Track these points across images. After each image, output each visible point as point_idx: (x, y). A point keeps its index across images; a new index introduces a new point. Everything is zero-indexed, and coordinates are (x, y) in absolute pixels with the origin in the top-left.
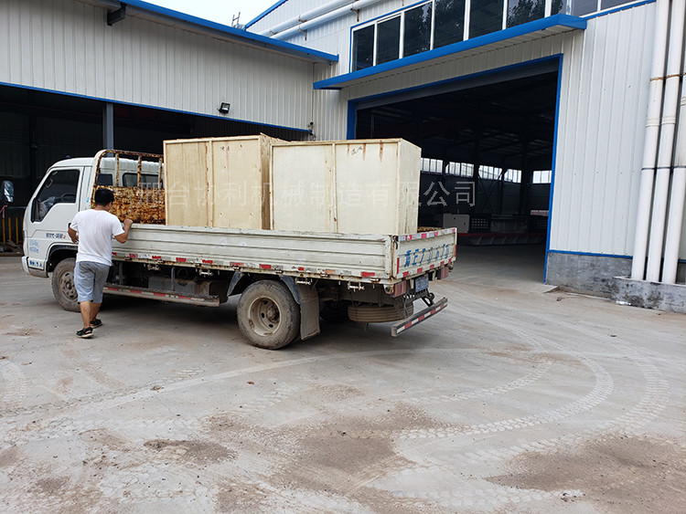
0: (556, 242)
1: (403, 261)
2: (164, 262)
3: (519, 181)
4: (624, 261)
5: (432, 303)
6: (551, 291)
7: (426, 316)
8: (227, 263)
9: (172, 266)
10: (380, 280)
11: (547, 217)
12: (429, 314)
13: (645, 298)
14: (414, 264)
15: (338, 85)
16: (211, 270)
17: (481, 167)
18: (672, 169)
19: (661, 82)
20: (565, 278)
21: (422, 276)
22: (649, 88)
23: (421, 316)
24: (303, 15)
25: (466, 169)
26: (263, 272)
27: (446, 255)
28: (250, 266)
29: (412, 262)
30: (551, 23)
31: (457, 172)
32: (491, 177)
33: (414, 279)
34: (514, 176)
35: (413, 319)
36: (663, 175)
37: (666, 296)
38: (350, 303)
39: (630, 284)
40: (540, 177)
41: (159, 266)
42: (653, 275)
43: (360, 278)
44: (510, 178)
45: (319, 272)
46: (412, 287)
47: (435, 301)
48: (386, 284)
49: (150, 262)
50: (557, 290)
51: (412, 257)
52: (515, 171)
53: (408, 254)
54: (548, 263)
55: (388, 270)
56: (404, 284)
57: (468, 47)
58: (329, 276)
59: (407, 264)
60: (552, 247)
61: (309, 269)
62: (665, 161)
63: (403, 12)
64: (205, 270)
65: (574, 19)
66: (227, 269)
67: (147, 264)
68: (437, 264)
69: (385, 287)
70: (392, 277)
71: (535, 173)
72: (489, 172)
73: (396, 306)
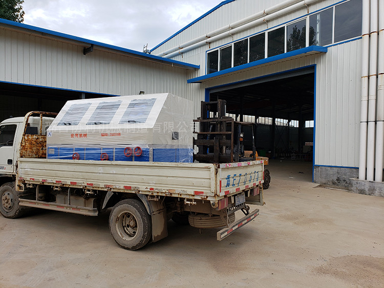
0: (318, 160)
1: (224, 183)
2: (63, 185)
3: (298, 127)
4: (354, 170)
5: (248, 213)
6: (317, 187)
7: (243, 223)
8: (102, 185)
9: (68, 188)
10: (207, 197)
11: (313, 146)
12: (246, 221)
13: (367, 190)
14: (233, 185)
15: (200, 81)
16: (93, 190)
17: (276, 119)
18: (376, 122)
19: (367, 78)
20: (324, 180)
21: (240, 193)
22: (361, 81)
23: (240, 223)
24: (181, 45)
25: (268, 121)
26: (126, 191)
27: (257, 179)
28: (117, 187)
29: (231, 183)
30: (309, 49)
31: (263, 122)
32: (282, 125)
33: (234, 196)
34: (295, 124)
35: (234, 226)
36: (372, 125)
37: (378, 189)
38: (189, 213)
39: (358, 182)
40: (309, 124)
41: (61, 187)
42: (370, 177)
43: (193, 195)
44: (293, 125)
45: (164, 191)
46: (233, 202)
47: (250, 211)
48: (212, 200)
49: (55, 185)
50: (320, 186)
51: (231, 180)
52: (295, 121)
53: (228, 178)
54: (314, 172)
55: (213, 189)
56: (226, 200)
57: (267, 61)
58: (171, 194)
59: (228, 185)
60: (316, 163)
61: (157, 189)
62: (372, 118)
63: (233, 44)
64: (89, 190)
65: (321, 47)
66: (102, 189)
67: (53, 186)
68: (251, 185)
69: (211, 202)
70: (216, 195)
71: (306, 122)
72: (281, 122)
73: (222, 216)
